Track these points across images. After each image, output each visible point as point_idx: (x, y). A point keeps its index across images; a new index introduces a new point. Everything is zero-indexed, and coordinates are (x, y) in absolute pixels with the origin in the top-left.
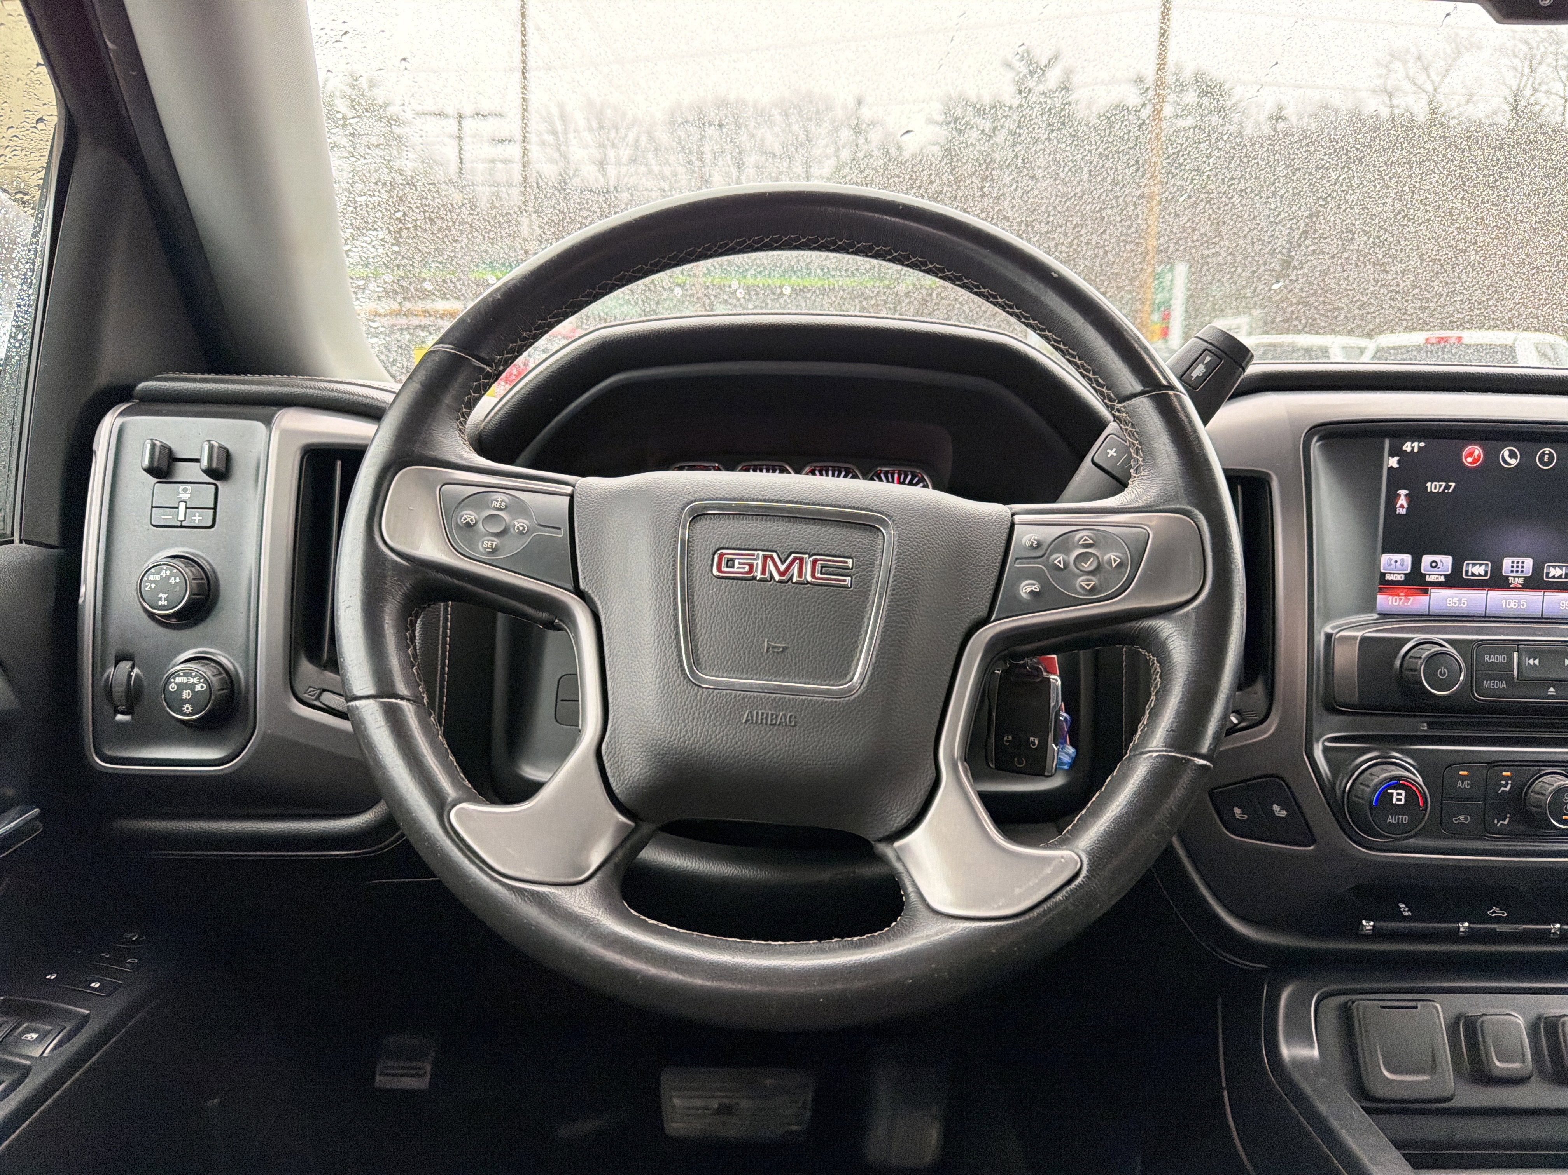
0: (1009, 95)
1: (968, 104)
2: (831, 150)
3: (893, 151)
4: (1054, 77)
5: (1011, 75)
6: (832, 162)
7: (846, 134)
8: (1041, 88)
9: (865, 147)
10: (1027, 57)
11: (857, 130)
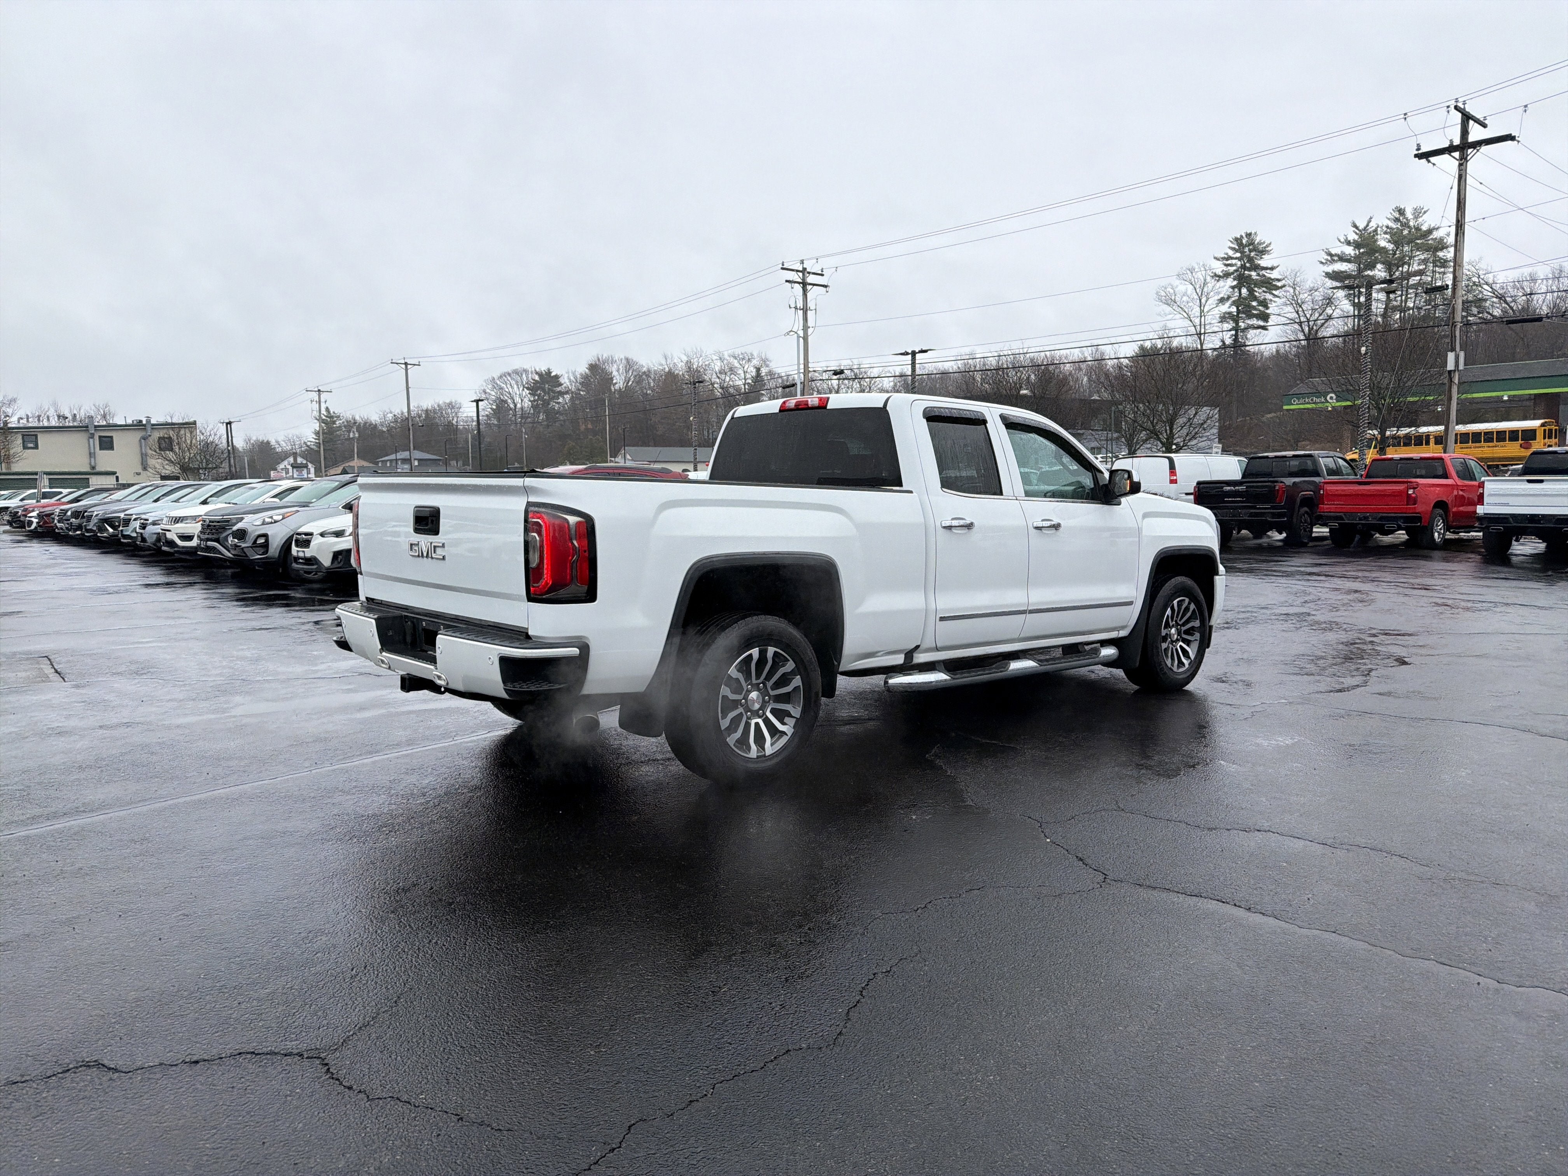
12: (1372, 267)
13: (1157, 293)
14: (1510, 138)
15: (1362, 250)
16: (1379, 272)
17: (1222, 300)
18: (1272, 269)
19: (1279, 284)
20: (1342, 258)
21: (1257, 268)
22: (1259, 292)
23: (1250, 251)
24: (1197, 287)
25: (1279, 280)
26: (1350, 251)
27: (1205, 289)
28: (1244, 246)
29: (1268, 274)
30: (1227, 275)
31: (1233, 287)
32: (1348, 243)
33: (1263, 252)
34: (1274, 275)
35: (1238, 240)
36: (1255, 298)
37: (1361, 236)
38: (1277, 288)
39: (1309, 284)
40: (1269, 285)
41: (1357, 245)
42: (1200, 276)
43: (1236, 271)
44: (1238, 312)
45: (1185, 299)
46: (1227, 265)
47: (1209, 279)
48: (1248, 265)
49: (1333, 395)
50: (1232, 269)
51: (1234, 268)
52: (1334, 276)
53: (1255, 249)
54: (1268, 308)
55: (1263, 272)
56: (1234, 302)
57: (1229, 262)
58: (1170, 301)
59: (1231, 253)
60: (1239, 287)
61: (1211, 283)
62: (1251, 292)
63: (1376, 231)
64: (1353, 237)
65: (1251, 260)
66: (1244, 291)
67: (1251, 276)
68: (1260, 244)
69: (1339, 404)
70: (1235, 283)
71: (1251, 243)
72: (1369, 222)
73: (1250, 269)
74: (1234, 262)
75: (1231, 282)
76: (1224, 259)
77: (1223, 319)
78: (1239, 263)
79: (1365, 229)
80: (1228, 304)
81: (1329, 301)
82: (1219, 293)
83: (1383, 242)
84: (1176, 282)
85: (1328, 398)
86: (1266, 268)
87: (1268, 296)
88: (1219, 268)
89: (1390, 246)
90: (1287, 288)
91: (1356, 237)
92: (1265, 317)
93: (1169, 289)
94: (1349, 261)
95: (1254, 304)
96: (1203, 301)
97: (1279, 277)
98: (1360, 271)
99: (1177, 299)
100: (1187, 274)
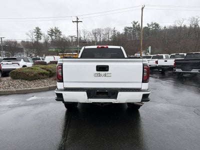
0: (132, 26)
1: (127, 27)
3: (119, 33)
4: (137, 24)
5: (132, 24)
6: (111, 35)
10: (134, 22)
11: (114, 31)
13: (26, 33)
22: (40, 35)
24: (31, 33)
33: (40, 30)
34: (42, 33)
35: (37, 28)
37: (51, 30)
38: (42, 35)
39: (46, 35)
48: (38, 31)
50: (36, 31)
52: (49, 34)
54: (41, 37)
66: (38, 35)
67: (38, 33)
69: (55, 50)
70: (36, 33)
72: (52, 28)
77: (35, 38)
80: (36, 36)
82: (34, 34)
83: (54, 31)
84: (28, 32)
86: (40, 32)
88: (34, 31)
94: (50, 32)
96: (32, 35)
98: (52, 34)
99: (29, 34)
100: (30, 31)
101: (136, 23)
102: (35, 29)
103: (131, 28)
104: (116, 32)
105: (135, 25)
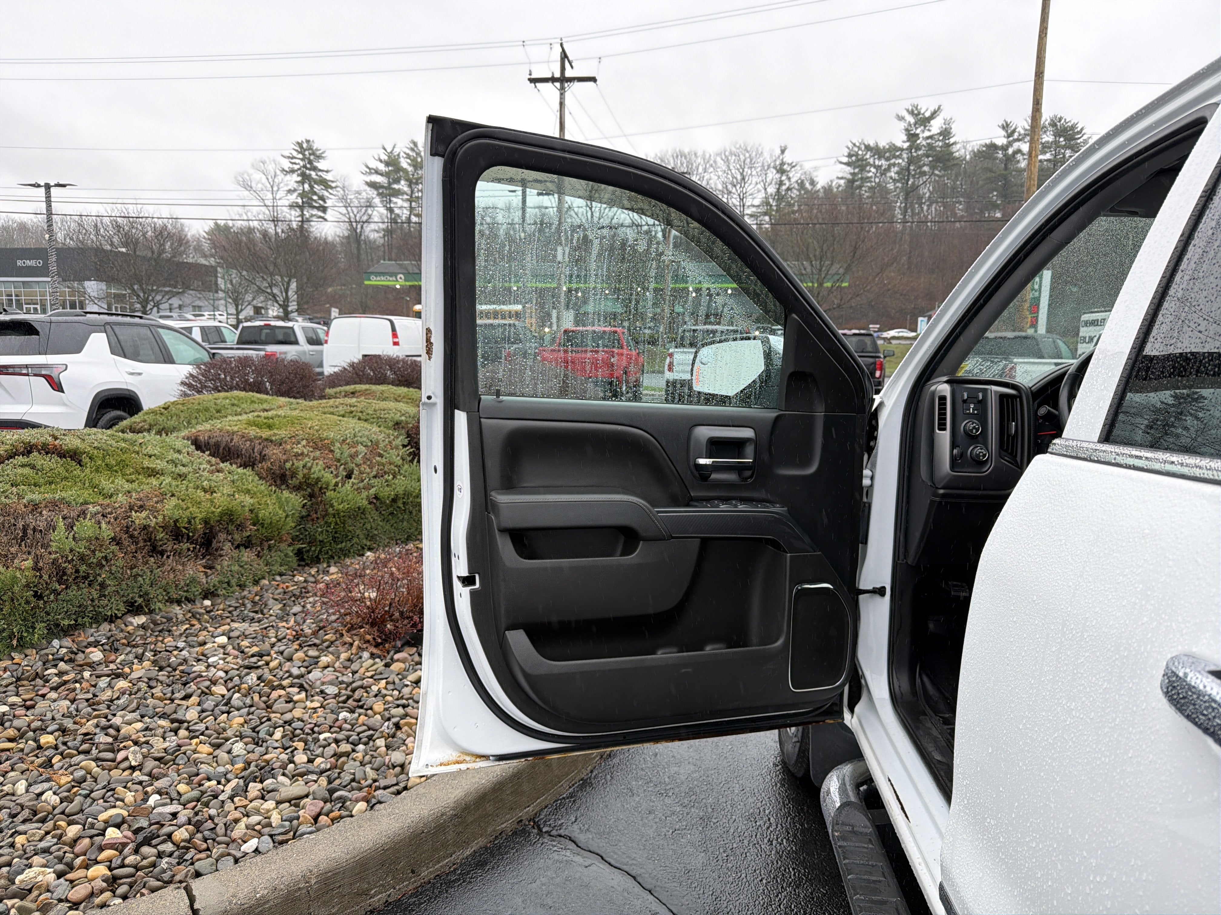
0: (900, 140)
1: (868, 148)
2: (760, 186)
3: (808, 185)
4: (936, 126)
5: (902, 125)
6: (762, 195)
7: (772, 175)
8: (927, 134)
9: (788, 184)
10: (914, 112)
11: (781, 171)
12: (397, 181)
13: (236, 178)
14: (593, 79)
15: (390, 168)
16: (403, 185)
17: (290, 191)
18: (327, 172)
19: (333, 185)
20: (377, 172)
21: (315, 169)
22: (317, 188)
23: (310, 154)
24: (269, 177)
25: (332, 182)
26: (382, 167)
27: (276, 180)
28: (305, 150)
29: (324, 175)
30: (292, 171)
31: (297, 182)
32: (381, 161)
33: (319, 157)
34: (329, 177)
35: (300, 145)
36: (315, 193)
37: (389, 157)
38: (332, 188)
39: (355, 188)
40: (325, 184)
41: (387, 164)
42: (271, 167)
43: (299, 169)
44: (303, 202)
45: (260, 186)
46: (293, 163)
47: (278, 172)
48: (308, 166)
49: (402, 276)
50: (296, 167)
51: (298, 167)
52: (373, 185)
53: (313, 154)
54: (325, 202)
55: (320, 173)
56: (299, 194)
57: (293, 161)
58: (248, 187)
59: (295, 154)
60: (302, 183)
61: (281, 176)
62: (312, 187)
63: (399, 155)
64: (384, 157)
65: (310, 162)
66: (306, 186)
67: (310, 175)
68: (317, 150)
69: (408, 283)
70: (299, 179)
71: (310, 148)
72: (394, 147)
73: (310, 169)
74: (297, 161)
75: (296, 177)
76: (289, 157)
77: (292, 206)
78: (302, 163)
79: (391, 152)
80: (295, 194)
81: (369, 205)
82: (287, 185)
83: (404, 164)
84: (251, 171)
85: (398, 277)
86: (323, 171)
87: (326, 194)
88: (286, 165)
89: (410, 169)
90: (338, 189)
91: (386, 158)
92: (324, 209)
93: (246, 176)
94: (382, 175)
95: (315, 198)
96: (275, 189)
97: (332, 179)
98: (390, 184)
99: (253, 185)
100: (260, 165)
101: (924, 121)
102: (290, 149)
103: (893, 151)
104: (795, 176)
105: (923, 134)
